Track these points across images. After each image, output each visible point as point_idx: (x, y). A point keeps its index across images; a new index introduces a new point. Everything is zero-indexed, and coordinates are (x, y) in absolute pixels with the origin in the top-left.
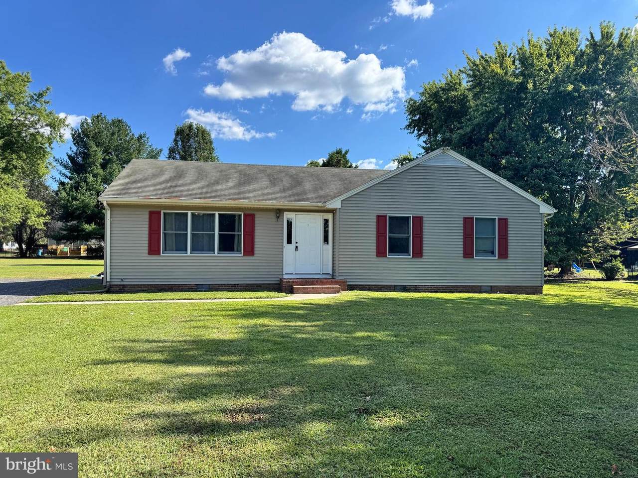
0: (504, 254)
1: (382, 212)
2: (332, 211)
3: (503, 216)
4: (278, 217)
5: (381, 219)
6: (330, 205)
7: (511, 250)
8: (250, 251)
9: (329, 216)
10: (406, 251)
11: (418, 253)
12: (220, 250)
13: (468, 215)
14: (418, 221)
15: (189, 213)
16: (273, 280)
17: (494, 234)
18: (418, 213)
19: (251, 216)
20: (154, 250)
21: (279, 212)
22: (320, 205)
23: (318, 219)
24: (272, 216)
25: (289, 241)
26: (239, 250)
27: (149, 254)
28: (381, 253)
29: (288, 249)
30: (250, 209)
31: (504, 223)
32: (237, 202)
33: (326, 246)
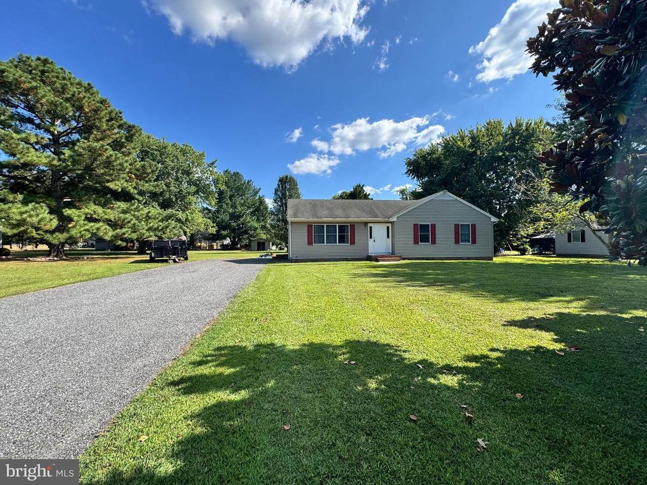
0: (474, 242)
1: (416, 223)
2: (392, 223)
3: (473, 223)
4: (366, 226)
5: (415, 226)
6: (391, 220)
7: (477, 239)
8: (353, 243)
9: (390, 225)
10: (428, 241)
11: (434, 242)
12: (339, 242)
13: (457, 223)
14: (433, 226)
15: (325, 225)
16: (365, 256)
17: (469, 231)
18: (433, 223)
19: (353, 225)
20: (310, 243)
21: (366, 224)
22: (386, 219)
23: (384, 226)
24: (363, 226)
25: (371, 238)
26: (348, 242)
27: (308, 244)
28: (416, 242)
29: (371, 241)
30: (353, 222)
31: (474, 226)
32: (348, 219)
33: (388, 239)
